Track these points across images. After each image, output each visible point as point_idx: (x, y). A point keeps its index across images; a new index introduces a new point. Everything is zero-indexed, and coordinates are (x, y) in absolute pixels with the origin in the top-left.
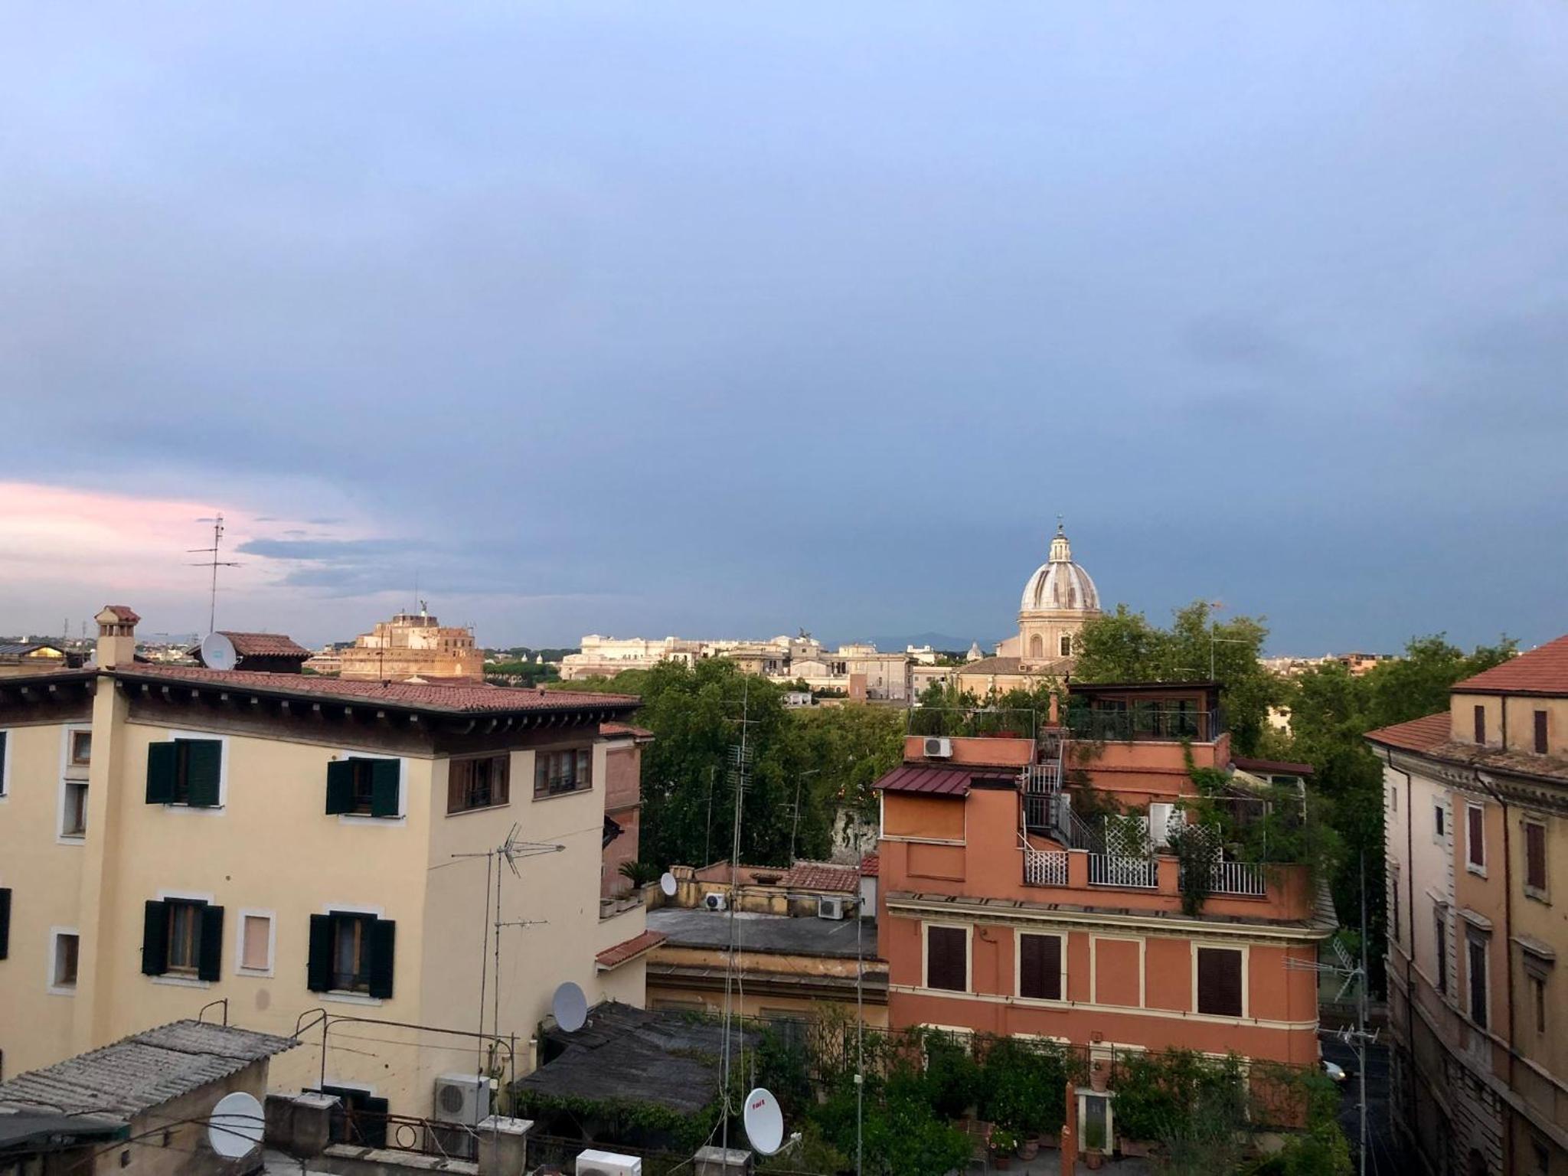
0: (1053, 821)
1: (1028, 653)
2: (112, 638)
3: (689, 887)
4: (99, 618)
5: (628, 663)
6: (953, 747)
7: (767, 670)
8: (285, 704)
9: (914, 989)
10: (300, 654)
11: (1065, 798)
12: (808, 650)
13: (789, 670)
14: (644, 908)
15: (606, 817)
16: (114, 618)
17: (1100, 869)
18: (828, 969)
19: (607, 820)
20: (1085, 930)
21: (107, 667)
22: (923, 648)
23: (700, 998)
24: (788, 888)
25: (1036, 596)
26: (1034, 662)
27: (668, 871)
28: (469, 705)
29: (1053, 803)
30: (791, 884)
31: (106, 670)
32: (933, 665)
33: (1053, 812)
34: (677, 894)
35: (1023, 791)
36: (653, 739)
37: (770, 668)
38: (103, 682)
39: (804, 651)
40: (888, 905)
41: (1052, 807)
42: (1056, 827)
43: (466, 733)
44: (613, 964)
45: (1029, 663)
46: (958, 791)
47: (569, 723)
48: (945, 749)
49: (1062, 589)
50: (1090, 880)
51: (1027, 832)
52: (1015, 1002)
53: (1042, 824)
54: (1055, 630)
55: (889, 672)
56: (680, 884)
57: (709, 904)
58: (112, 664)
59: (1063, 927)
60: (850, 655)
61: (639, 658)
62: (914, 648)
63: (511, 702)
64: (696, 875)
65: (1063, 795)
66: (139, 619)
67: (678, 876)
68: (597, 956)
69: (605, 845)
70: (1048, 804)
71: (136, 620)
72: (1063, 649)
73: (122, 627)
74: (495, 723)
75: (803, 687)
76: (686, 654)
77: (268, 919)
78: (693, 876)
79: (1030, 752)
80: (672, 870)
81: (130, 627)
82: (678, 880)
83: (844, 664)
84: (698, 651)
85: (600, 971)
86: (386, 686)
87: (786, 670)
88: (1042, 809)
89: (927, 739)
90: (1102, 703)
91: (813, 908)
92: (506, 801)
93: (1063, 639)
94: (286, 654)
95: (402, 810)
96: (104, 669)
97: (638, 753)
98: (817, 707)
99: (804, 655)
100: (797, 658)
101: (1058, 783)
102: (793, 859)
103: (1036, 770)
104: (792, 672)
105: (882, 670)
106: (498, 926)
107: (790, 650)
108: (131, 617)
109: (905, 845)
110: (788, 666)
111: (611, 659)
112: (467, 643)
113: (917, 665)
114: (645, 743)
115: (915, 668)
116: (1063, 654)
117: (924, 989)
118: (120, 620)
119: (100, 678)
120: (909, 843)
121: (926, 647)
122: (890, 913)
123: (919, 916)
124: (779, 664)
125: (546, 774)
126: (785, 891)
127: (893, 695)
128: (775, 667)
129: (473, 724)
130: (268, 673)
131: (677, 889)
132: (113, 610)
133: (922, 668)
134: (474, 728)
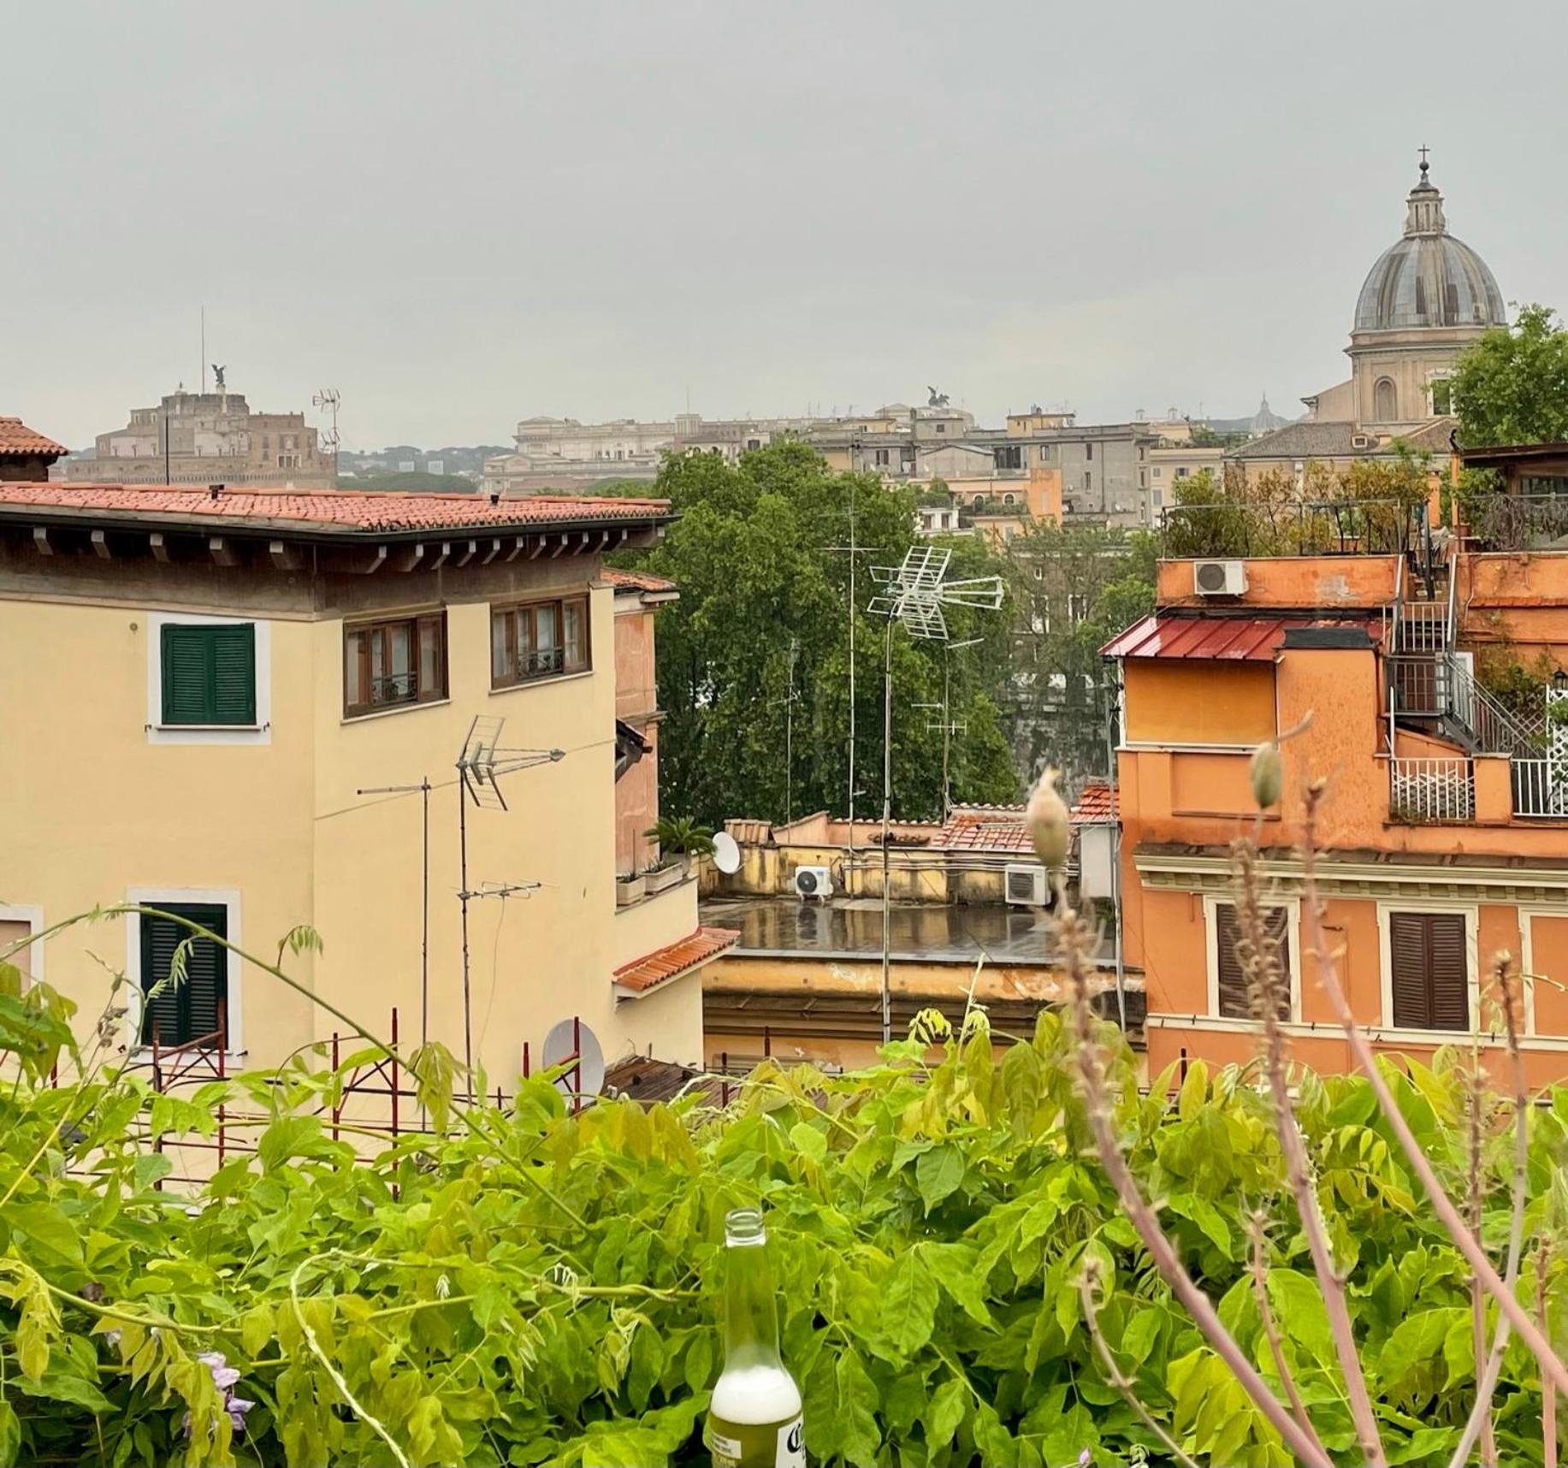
0: (1442, 703)
1: (1369, 414)
3: (762, 857)
5: (606, 467)
6: (1249, 577)
7: (873, 468)
8: (40, 534)
9: (1194, 1020)
10: (45, 450)
11: (1464, 660)
12: (947, 425)
13: (914, 467)
14: (692, 890)
15: (618, 722)
17: (1535, 791)
18: (1032, 990)
19: (621, 729)
20: (1511, 900)
22: (1162, 415)
23: (798, 1050)
24: (947, 853)
25: (1381, 303)
26: (1380, 430)
27: (722, 829)
28: (375, 522)
29: (1441, 671)
30: (951, 846)
32: (1187, 446)
33: (1441, 686)
34: (741, 871)
35: (1384, 650)
36: (676, 596)
37: (877, 465)
39: (941, 429)
40: (1139, 868)
41: (1440, 679)
42: (1450, 714)
43: (371, 570)
44: (646, 987)
45: (1370, 433)
46: (1263, 654)
47: (547, 552)
48: (1235, 579)
49: (1430, 290)
50: (1516, 809)
51: (1397, 725)
52: (1384, 1037)
53: (1421, 708)
54: (1420, 366)
55: (1103, 461)
56: (746, 852)
57: (801, 884)
59: (1467, 897)
60: (1029, 433)
61: (626, 456)
63: (445, 515)
64: (776, 837)
65: (1459, 655)
67: (742, 839)
68: (616, 974)
69: (620, 773)
70: (1431, 673)
72: (1436, 403)
74: (420, 551)
75: (940, 499)
76: (717, 445)
77: (28, 923)
78: (770, 837)
79: (1393, 577)
80: (730, 828)
82: (742, 845)
83: (1018, 449)
84: (738, 437)
85: (622, 1000)
86: (214, 496)
87: (907, 466)
88: (1420, 683)
89: (1199, 563)
90: (1526, 482)
91: (995, 886)
92: (445, 695)
93: (1435, 386)
94: (20, 450)
95: (263, 714)
97: (649, 623)
98: (970, 532)
99: (941, 436)
100: (924, 442)
101: (1449, 635)
102: (949, 806)
103: (1408, 612)
104: (918, 469)
105: (1089, 458)
106: (465, 897)
107: (913, 428)
109: (1168, 757)
110: (912, 460)
111: (573, 461)
112: (303, 441)
113: (1156, 447)
114: (661, 602)
115: (1154, 452)
116: (1436, 412)
117: (1213, 1019)
120: (1174, 753)
121: (1167, 412)
122: (1144, 883)
123: (1198, 886)
124: (894, 455)
125: (511, 647)
126: (942, 857)
127: (1114, 504)
128: (887, 461)
129: (383, 553)
131: (741, 862)
133: (1165, 452)
134: (385, 561)
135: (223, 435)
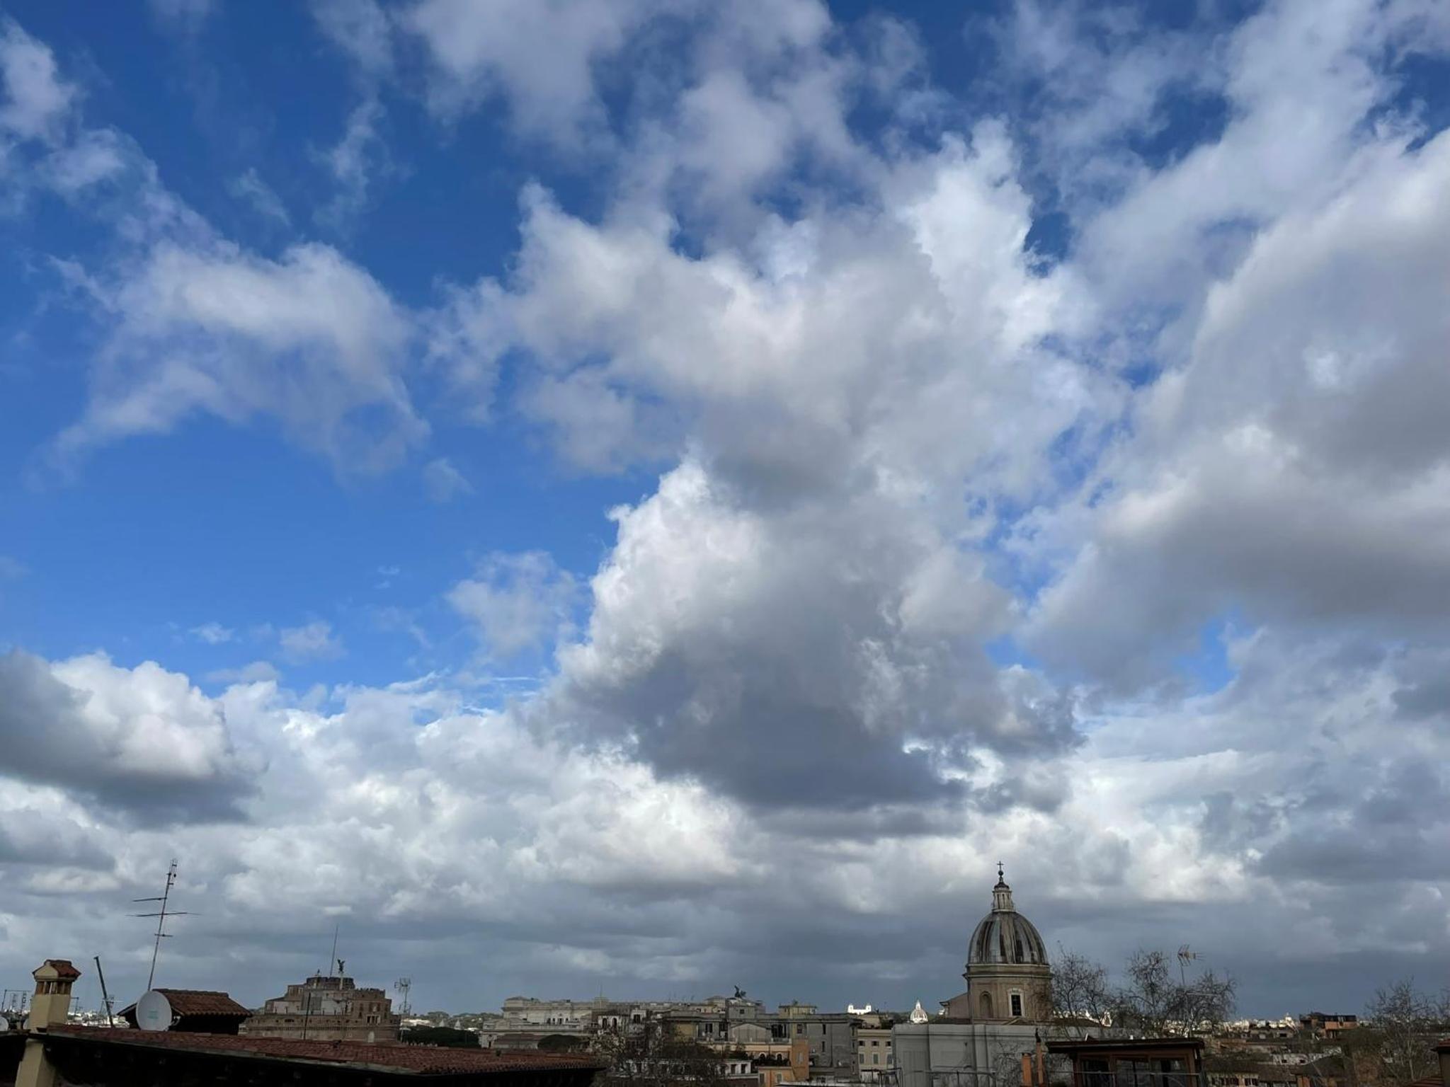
1: (978, 1013)
2: (49, 996)
4: (36, 974)
5: (552, 1028)
7: (704, 1034)
10: (239, 1013)
12: (746, 1009)
13: (726, 1034)
16: (54, 973)
21: (39, 1029)
22: (864, 1008)
25: (981, 948)
28: (428, 1066)
31: (37, 1032)
32: (877, 1028)
37: (706, 1032)
38: (31, 1044)
39: (742, 1012)
49: (1008, 942)
54: (1004, 987)
55: (831, 1035)
58: (44, 1026)
60: (791, 1016)
61: (564, 1022)
62: (855, 1008)
63: (469, 1063)
66: (80, 974)
71: (75, 975)
72: (1014, 1008)
73: (60, 983)
75: (741, 1055)
76: (616, 1017)
81: (69, 984)
83: (785, 1026)
84: (628, 1013)
87: (723, 1034)
93: (1013, 997)
94: (225, 1013)
96: (35, 1031)
98: (757, 1076)
99: (742, 1016)
100: (733, 1020)
104: (729, 1037)
105: (824, 1033)
107: (726, 1011)
108: (71, 973)
110: (726, 1030)
111: (534, 1024)
112: (382, 1008)
113: (861, 1028)
115: (859, 1031)
116: (1014, 1014)
118: (60, 975)
119: (29, 1040)
121: (867, 1007)
124: (716, 1027)
127: (837, 1062)
128: (711, 1031)
130: (209, 1034)
132: (54, 964)
133: (866, 1031)
135: (338, 1002)
